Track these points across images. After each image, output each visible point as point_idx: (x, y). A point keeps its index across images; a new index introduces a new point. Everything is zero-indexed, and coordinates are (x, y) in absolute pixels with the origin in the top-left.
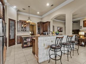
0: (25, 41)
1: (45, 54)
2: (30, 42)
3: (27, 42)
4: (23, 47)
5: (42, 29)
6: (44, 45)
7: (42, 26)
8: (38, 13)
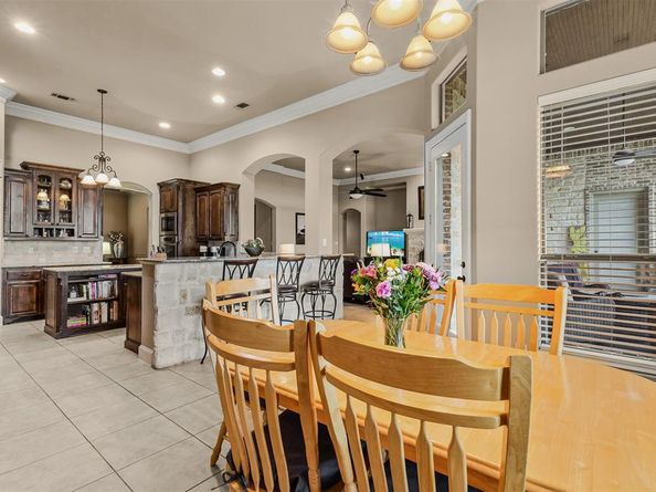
0: (73, 294)
1: (187, 336)
2: (109, 302)
3: (89, 303)
4: (61, 331)
5: (190, 222)
6: (184, 297)
7: (190, 210)
8: (165, 125)
